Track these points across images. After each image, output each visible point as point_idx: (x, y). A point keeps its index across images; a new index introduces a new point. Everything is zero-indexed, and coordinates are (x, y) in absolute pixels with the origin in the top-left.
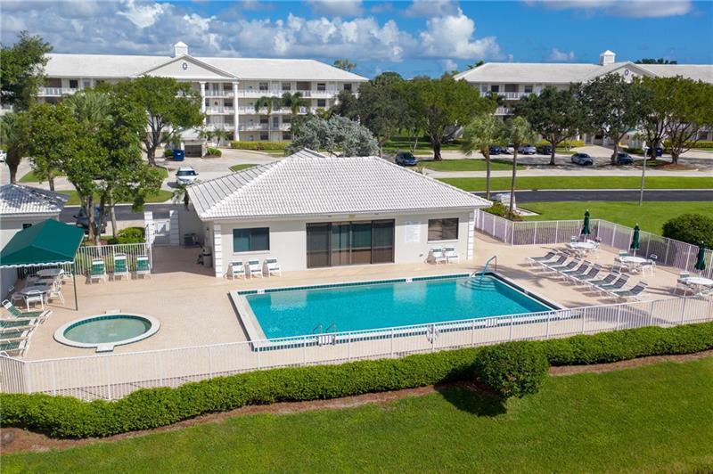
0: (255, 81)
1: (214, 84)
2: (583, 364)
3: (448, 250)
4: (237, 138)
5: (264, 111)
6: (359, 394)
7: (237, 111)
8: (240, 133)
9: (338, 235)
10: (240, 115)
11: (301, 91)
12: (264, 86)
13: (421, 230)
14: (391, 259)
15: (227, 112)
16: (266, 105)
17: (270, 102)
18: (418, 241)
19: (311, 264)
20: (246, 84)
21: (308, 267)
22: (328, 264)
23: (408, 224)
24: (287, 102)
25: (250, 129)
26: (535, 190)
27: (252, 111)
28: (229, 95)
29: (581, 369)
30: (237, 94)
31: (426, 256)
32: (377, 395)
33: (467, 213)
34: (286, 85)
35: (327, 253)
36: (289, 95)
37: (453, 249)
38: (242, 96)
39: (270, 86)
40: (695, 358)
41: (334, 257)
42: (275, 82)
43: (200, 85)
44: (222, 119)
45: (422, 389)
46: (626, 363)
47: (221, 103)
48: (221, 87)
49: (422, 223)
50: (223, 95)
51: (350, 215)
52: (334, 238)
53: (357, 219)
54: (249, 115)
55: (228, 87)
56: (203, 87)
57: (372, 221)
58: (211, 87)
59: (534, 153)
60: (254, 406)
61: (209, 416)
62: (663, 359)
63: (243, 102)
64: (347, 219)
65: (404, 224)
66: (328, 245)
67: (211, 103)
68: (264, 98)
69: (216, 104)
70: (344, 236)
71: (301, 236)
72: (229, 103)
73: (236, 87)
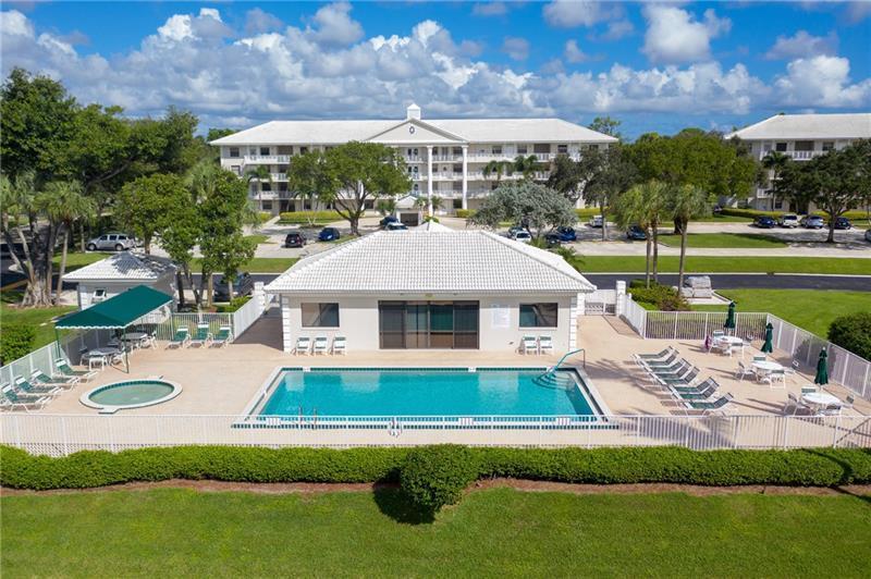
0: (487, 144)
1: (443, 148)
2: (564, 480)
3: (543, 339)
4: (465, 206)
5: (493, 177)
6: (286, 482)
7: (466, 177)
8: (468, 200)
9: (415, 315)
10: (468, 182)
11: (537, 155)
12: (497, 149)
13: (512, 315)
14: (475, 345)
15: (456, 178)
16: (495, 170)
17: (500, 168)
18: (508, 326)
19: (385, 344)
20: (476, 148)
21: (381, 348)
22: (403, 346)
23: (495, 307)
24: (520, 166)
25: (481, 196)
26: (771, 274)
27: (480, 177)
28: (459, 159)
29: (560, 487)
30: (466, 159)
31: (517, 345)
32: (309, 485)
33: (569, 298)
34: (522, 148)
35: (403, 334)
36: (522, 158)
37: (549, 339)
38: (472, 160)
39: (504, 149)
40: (724, 492)
41: (410, 338)
42: (510, 144)
43: (427, 149)
44: (451, 185)
45: (360, 485)
46: (624, 487)
47: (450, 168)
48: (451, 151)
49: (512, 307)
50: (452, 160)
51: (427, 295)
52: (410, 319)
53: (434, 298)
54: (479, 181)
55: (458, 151)
56: (430, 151)
57: (454, 302)
58: (440, 151)
59: (821, 227)
60: (183, 480)
61: (139, 483)
62: (678, 488)
63: (473, 167)
64: (424, 298)
65: (490, 307)
66: (403, 326)
67: (440, 168)
68: (494, 162)
69: (445, 169)
70: (422, 317)
71: (373, 315)
72: (458, 169)
73: (465, 151)
